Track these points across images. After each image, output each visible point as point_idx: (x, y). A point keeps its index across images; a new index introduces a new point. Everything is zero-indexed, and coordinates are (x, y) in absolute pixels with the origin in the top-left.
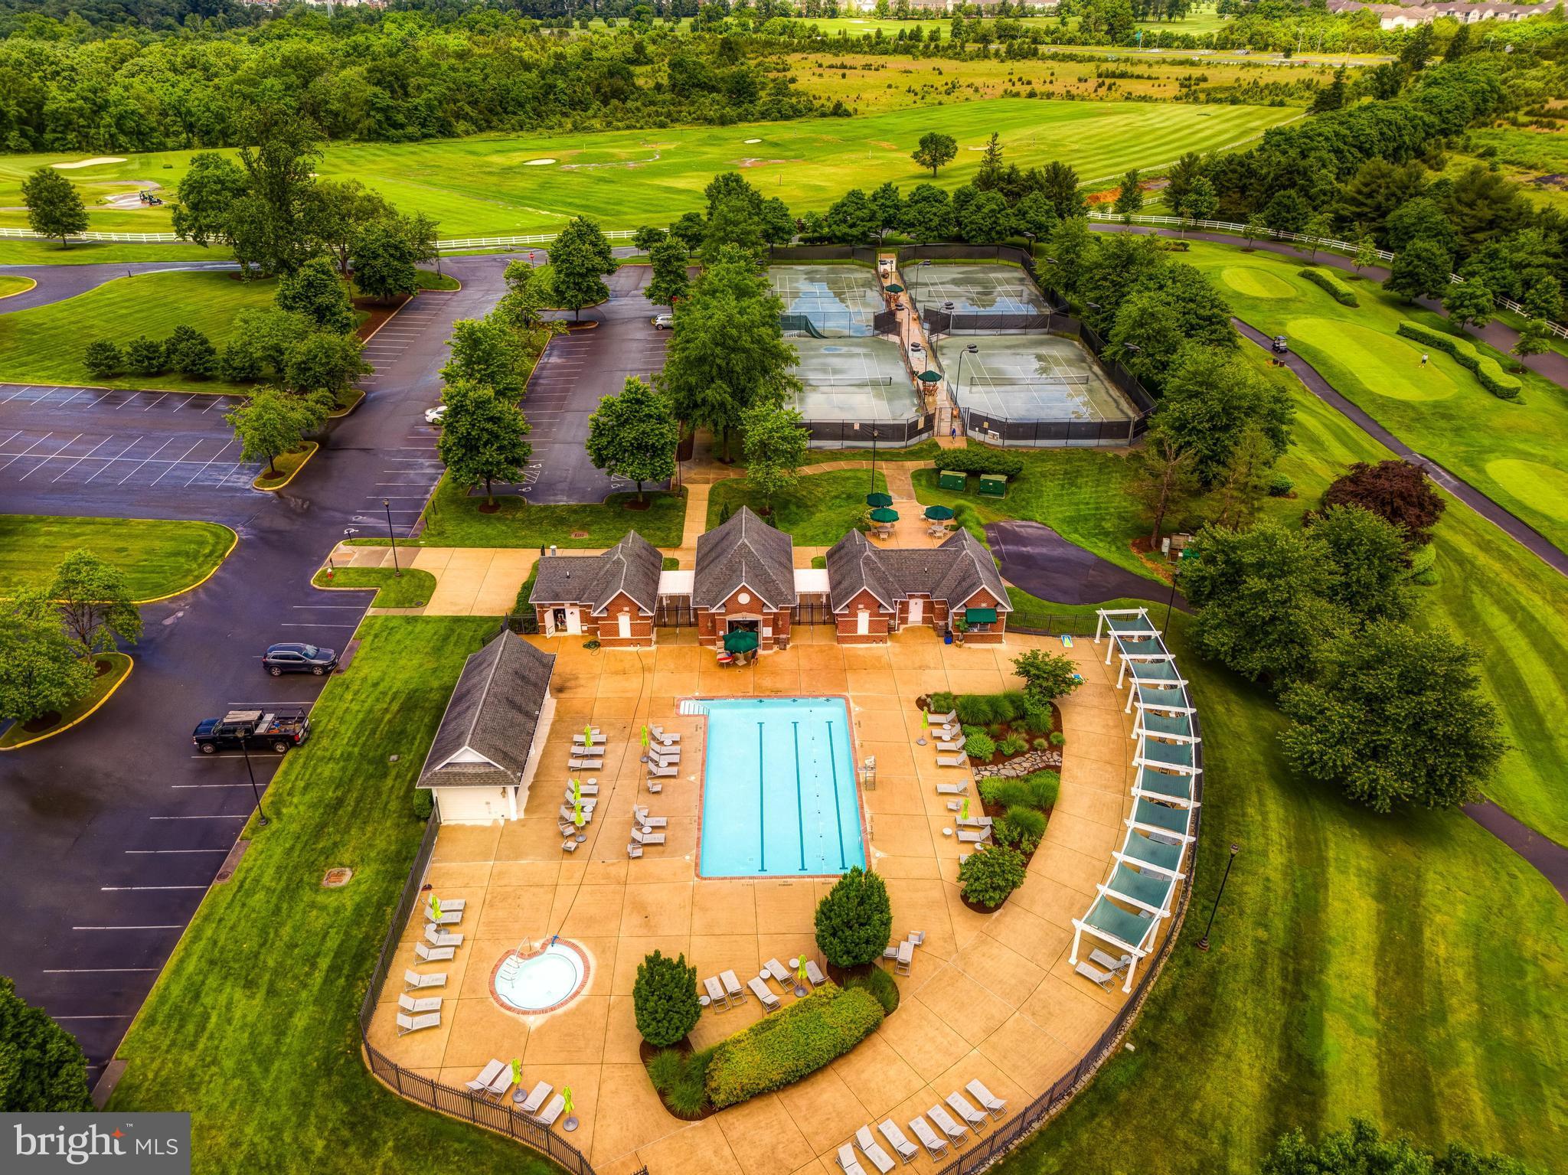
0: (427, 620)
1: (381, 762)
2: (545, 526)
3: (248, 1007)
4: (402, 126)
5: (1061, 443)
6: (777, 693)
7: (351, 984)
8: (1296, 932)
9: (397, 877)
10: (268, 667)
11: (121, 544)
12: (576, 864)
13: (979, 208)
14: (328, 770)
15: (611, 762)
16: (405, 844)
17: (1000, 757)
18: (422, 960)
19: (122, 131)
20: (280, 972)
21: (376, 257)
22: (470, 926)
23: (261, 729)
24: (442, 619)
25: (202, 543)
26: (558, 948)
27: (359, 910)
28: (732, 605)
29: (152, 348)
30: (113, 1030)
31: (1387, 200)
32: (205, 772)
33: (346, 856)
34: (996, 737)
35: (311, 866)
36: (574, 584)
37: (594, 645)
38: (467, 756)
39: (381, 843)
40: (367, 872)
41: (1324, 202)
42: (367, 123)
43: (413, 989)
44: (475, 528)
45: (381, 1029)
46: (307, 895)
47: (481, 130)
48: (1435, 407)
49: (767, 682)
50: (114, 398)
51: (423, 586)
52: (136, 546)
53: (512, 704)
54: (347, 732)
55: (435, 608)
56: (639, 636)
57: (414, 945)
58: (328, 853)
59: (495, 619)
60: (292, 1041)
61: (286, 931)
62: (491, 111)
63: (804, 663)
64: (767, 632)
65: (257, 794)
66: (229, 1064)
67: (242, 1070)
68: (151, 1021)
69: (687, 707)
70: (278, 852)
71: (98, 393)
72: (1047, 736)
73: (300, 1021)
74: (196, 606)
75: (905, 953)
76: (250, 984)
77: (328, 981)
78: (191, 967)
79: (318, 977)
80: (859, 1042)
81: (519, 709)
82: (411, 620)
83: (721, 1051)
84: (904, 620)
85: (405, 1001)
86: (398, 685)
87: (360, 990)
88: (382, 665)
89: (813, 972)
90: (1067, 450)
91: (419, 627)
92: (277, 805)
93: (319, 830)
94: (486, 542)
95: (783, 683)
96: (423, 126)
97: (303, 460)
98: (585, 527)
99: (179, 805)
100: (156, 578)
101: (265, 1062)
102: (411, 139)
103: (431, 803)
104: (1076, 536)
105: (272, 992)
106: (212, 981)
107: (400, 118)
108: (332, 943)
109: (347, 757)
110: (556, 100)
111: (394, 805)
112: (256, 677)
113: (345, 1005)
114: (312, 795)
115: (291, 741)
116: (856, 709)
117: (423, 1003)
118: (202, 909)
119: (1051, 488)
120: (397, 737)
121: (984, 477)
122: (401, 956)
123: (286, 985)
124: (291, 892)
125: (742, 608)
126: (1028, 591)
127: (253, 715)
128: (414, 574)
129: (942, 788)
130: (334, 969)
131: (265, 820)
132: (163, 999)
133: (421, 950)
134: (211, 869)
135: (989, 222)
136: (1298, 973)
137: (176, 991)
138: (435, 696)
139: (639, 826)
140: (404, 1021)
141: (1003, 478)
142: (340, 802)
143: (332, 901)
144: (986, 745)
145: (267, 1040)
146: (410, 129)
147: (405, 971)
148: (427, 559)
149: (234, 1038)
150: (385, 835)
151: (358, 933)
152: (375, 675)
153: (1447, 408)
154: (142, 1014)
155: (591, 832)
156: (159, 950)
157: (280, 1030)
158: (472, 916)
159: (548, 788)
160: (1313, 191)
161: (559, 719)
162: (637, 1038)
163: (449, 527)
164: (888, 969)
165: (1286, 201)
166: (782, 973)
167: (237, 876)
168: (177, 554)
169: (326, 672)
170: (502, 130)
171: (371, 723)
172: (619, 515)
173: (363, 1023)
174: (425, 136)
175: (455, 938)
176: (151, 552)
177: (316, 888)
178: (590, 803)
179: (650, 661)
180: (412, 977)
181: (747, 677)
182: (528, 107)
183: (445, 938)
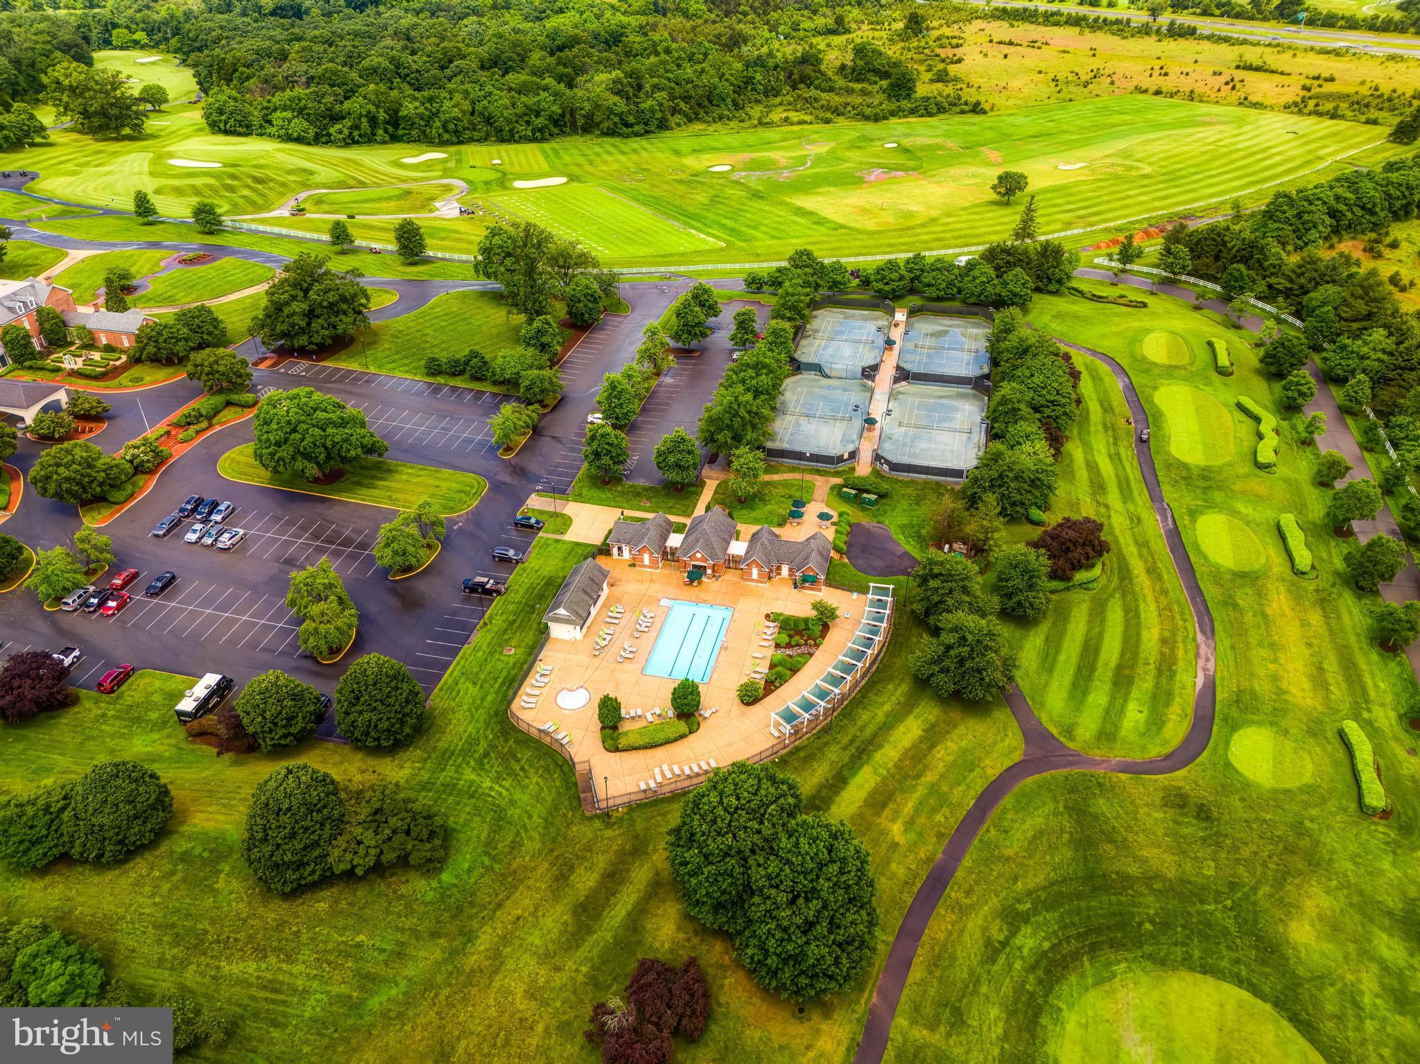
0: (564, 542)
1: (533, 608)
2: (630, 497)
3: (474, 690)
4: (631, 125)
5: (924, 476)
6: (705, 601)
7: (508, 688)
8: (875, 735)
9: (530, 654)
10: (494, 557)
11: (437, 483)
12: (597, 661)
13: (974, 278)
14: (512, 607)
15: (623, 622)
16: (536, 642)
17: (788, 646)
18: (533, 686)
19: (446, 131)
20: (485, 681)
21: (579, 301)
22: (552, 677)
23: (488, 586)
24: (571, 542)
25: (472, 487)
26: (582, 690)
27: (514, 664)
28: (692, 557)
29: (457, 361)
30: (429, 691)
31: (1310, 282)
32: (467, 600)
33: (513, 643)
34: (790, 637)
35: (500, 645)
36: (628, 536)
37: (634, 565)
38: (562, 611)
39: (527, 640)
40: (520, 651)
41: (1272, 274)
42: (606, 124)
43: (528, 695)
44: (597, 493)
45: (515, 706)
46: (497, 656)
47: (690, 121)
48: (1203, 470)
49: (703, 596)
50: (437, 389)
51: (566, 522)
52: (444, 485)
53: (585, 592)
54: (521, 592)
55: (570, 536)
56: (654, 564)
57: (530, 680)
58: (507, 641)
59: (593, 546)
60: (486, 704)
61: (488, 667)
62: (699, 105)
63: (723, 589)
64: (709, 571)
65: (484, 613)
66: (466, 707)
67: (469, 710)
68: (441, 689)
69: (664, 602)
70: (489, 639)
71: (430, 384)
72: (815, 640)
73: (490, 698)
74: (467, 521)
75: (707, 714)
76: (474, 683)
77: (500, 686)
78: (456, 673)
79: (497, 685)
80: (676, 740)
81: (588, 594)
82: (557, 541)
83: (626, 734)
84: (779, 574)
85: (525, 698)
86: (546, 573)
87: (511, 692)
88: (540, 562)
89: (671, 713)
90: (926, 483)
91: (560, 546)
92: (491, 618)
93: (505, 631)
94: (600, 502)
95: (708, 597)
96: (646, 124)
97: (523, 440)
98: (649, 499)
99: (455, 612)
100: (451, 504)
101: (477, 709)
102: (637, 135)
103: (547, 627)
104: (901, 537)
105: (481, 687)
106: (462, 680)
107: (631, 119)
108: (504, 673)
109: (520, 603)
110: (754, 89)
111: (534, 626)
112: (487, 560)
113: (505, 695)
114: (504, 617)
115: (499, 593)
116: (736, 615)
117: (530, 700)
118: (460, 654)
119: (904, 504)
120: (541, 597)
121: (865, 495)
122: (526, 683)
123: (485, 685)
124: (492, 653)
125: (697, 560)
126: (854, 566)
127: (485, 580)
128: (563, 516)
129: (756, 655)
130: (503, 683)
131: (485, 624)
132: (445, 683)
133: (534, 682)
134: (465, 640)
135: (979, 289)
136: (864, 750)
137: (450, 681)
138: (559, 580)
139: (625, 650)
140: (523, 704)
141: (873, 497)
142: (514, 621)
143: (506, 659)
144: (784, 639)
145: (478, 702)
146: (636, 128)
147: (526, 688)
148: (572, 509)
149: (468, 700)
150: (529, 638)
151: (513, 672)
152: (537, 567)
153: (1211, 471)
154: (439, 686)
155: (606, 649)
156: (446, 666)
157: (483, 700)
158: (554, 673)
159: (594, 628)
160: (1266, 264)
161: (607, 599)
162: (600, 725)
163: (585, 491)
164: (700, 719)
165: (1236, 274)
166: (658, 712)
167: (473, 644)
168: (461, 492)
169: (517, 562)
170: (706, 122)
171: (531, 589)
172: (667, 495)
173: (510, 702)
174: (647, 132)
175: (546, 680)
176: (450, 489)
177: (501, 653)
178: (609, 638)
179: (655, 577)
180: (528, 690)
181: (694, 591)
182: (729, 101)
183: (543, 679)
